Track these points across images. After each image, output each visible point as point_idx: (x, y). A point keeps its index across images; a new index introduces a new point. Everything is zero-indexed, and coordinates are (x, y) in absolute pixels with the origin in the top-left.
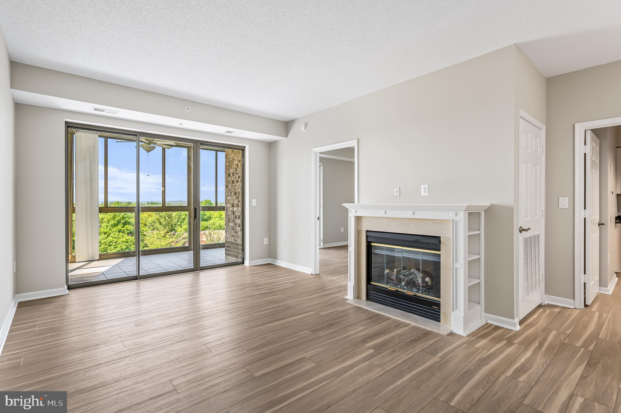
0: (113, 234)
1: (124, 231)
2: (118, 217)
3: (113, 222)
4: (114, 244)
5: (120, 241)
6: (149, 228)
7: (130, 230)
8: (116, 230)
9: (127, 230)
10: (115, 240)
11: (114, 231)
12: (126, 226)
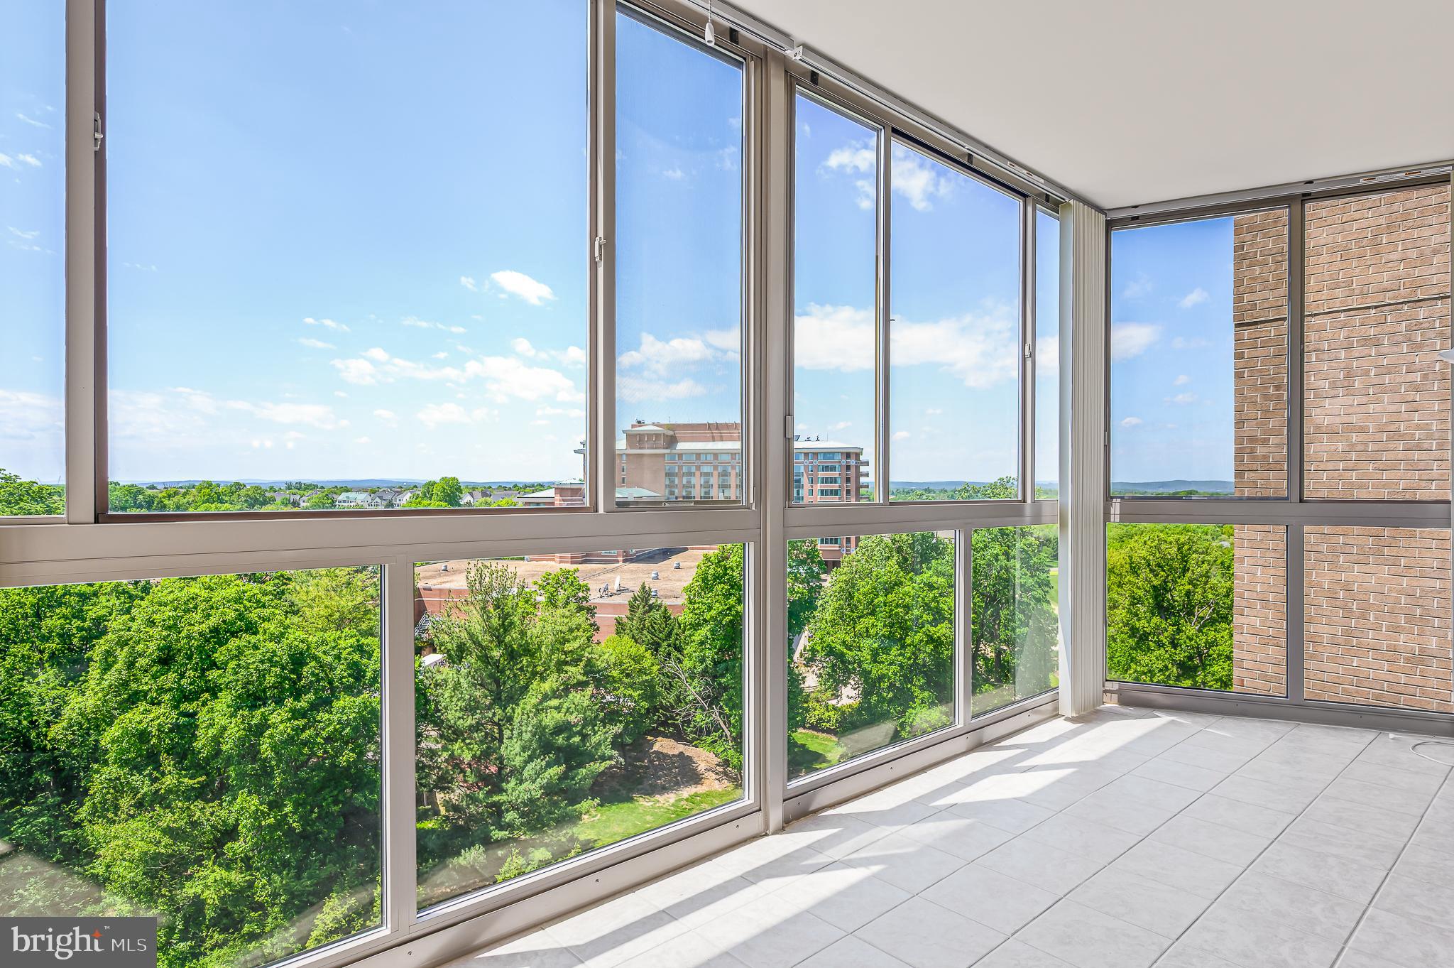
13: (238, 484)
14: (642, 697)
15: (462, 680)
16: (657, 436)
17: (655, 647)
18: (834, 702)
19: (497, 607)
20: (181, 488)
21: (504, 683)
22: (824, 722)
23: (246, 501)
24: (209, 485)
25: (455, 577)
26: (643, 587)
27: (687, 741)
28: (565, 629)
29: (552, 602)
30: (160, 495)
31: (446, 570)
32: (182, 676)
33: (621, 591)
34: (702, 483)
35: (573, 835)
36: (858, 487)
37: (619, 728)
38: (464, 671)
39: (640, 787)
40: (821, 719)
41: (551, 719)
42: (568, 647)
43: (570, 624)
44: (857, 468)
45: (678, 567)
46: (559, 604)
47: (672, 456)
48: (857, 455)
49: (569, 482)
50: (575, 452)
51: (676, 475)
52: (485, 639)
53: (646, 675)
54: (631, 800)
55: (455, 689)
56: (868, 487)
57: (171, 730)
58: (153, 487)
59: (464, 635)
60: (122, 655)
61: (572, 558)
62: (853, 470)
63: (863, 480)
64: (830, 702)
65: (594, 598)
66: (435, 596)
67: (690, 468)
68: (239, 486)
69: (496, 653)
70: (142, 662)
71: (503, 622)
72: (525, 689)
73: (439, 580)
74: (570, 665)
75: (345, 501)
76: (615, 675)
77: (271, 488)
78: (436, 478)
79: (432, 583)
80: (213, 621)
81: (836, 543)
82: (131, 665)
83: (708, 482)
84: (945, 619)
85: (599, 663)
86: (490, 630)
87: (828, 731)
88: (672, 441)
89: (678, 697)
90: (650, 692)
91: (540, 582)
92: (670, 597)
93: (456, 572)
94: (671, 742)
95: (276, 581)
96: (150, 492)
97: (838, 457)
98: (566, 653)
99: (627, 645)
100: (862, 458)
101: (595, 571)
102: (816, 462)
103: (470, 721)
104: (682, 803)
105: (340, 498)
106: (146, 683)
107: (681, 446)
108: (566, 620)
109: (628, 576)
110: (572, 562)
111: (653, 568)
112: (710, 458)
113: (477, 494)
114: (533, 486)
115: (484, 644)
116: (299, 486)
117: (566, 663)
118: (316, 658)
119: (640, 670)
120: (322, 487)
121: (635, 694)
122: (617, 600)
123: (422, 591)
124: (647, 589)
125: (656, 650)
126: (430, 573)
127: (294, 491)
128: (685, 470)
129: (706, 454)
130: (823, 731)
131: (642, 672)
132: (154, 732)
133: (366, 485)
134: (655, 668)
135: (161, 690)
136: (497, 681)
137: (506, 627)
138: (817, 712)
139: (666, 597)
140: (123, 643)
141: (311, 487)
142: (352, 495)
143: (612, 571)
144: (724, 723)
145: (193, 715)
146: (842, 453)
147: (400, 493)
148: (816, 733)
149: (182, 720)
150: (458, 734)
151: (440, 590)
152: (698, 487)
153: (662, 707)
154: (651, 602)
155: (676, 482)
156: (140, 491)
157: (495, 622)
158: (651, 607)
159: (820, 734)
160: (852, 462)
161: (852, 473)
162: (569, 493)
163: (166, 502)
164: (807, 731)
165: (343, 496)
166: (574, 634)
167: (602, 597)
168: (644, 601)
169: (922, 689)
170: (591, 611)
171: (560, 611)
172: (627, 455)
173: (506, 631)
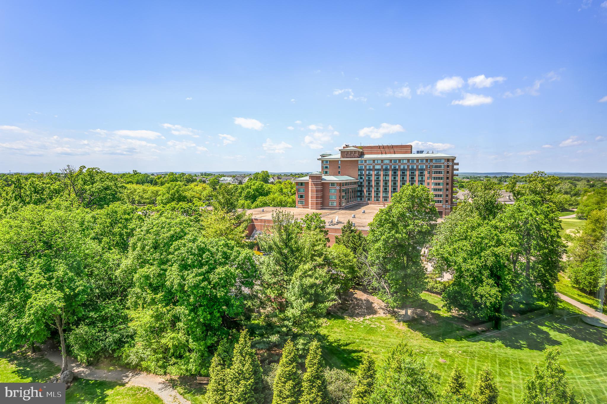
0: (166, 213)
1: (177, 209)
2: (173, 191)
3: (167, 195)
4: (167, 226)
5: (174, 222)
6: (204, 202)
7: (184, 209)
8: (170, 207)
9: (182, 208)
10: (168, 221)
11: (167, 209)
12: (181, 203)
13: (183, 173)
14: (349, 273)
15: (271, 262)
16: (355, 152)
17: (354, 250)
18: (439, 279)
19: (285, 231)
20: (163, 175)
21: (289, 264)
22: (434, 288)
23: (186, 180)
24: (172, 174)
25: (267, 214)
26: (349, 222)
27: (368, 292)
28: (314, 240)
29: (309, 228)
30: (155, 178)
31: (263, 211)
32: (161, 254)
33: (338, 223)
34: (375, 173)
35: (318, 331)
36: (453, 175)
37: (338, 286)
38: (272, 258)
39: (347, 312)
40: (433, 287)
41: (308, 281)
42: (316, 248)
43: (317, 238)
44: (453, 166)
45: (364, 212)
46: (312, 229)
47: (362, 161)
48: (453, 160)
49: (315, 173)
50: (318, 159)
51: (364, 170)
52: (280, 244)
53: (350, 262)
54: (343, 318)
55: (268, 265)
56: (457, 175)
57: (158, 276)
58: (153, 175)
59: (272, 242)
60: (139, 244)
61: (316, 207)
62: (450, 167)
63: (455, 172)
64: (437, 279)
65: (327, 226)
66: (259, 222)
67: (370, 167)
68: (183, 174)
69: (285, 251)
70: (147, 248)
71: (288, 237)
72: (297, 267)
73: (260, 215)
74: (317, 256)
75: (223, 181)
76: (336, 262)
77: (195, 175)
78: (260, 171)
79: (258, 217)
80: (172, 232)
81: (441, 203)
82: (143, 249)
83: (378, 173)
84: (502, 244)
85: (329, 256)
86: (283, 240)
87: (437, 293)
88: (362, 154)
89: (365, 273)
90: (352, 270)
91: (304, 219)
92: (361, 226)
93: (267, 212)
94: (361, 293)
95: (197, 216)
96: (152, 177)
97: (443, 161)
98: (315, 251)
99: (342, 248)
100: (455, 161)
101: (326, 213)
102: (431, 164)
103: (274, 280)
104: (366, 321)
105: (221, 179)
106: (148, 257)
107: (366, 156)
108: (315, 236)
109: (341, 216)
110: (316, 209)
111: (353, 212)
112: (379, 162)
113: (276, 178)
114: (299, 174)
115: (280, 247)
116: (206, 174)
117: (315, 255)
118: (209, 250)
119: (347, 260)
120: (214, 175)
121: (345, 271)
122: (336, 227)
123: (254, 220)
124: (351, 222)
125: (355, 251)
126: (257, 212)
127: (204, 176)
128: (368, 168)
129: (378, 160)
130: (434, 293)
131: (349, 261)
132: (152, 276)
133: (231, 174)
134: (355, 260)
135: (154, 260)
136: (285, 263)
137: (289, 239)
138: (431, 284)
139: (359, 226)
140: (139, 240)
141: (209, 175)
142: (226, 178)
143: (334, 213)
144: (387, 286)
145: (166, 270)
146: (445, 159)
147: (245, 177)
148: (430, 293)
149: (162, 272)
150: (269, 285)
151: (261, 220)
152: (373, 176)
153: (357, 277)
154: (352, 229)
155: (363, 173)
156: (148, 176)
157: (284, 237)
158: (352, 231)
159: (432, 294)
160: (450, 164)
161: (450, 169)
162: (315, 178)
163: (157, 181)
164: (426, 292)
165: (222, 179)
166: (319, 242)
167: (330, 225)
168: (349, 228)
169: (488, 277)
170: (326, 233)
171: (312, 232)
172: (341, 161)
173: (289, 241)
